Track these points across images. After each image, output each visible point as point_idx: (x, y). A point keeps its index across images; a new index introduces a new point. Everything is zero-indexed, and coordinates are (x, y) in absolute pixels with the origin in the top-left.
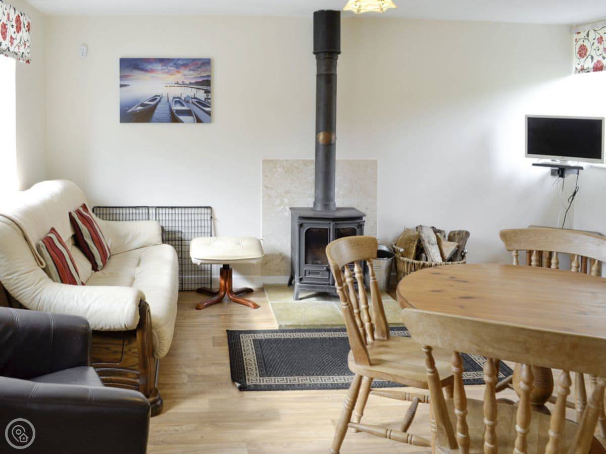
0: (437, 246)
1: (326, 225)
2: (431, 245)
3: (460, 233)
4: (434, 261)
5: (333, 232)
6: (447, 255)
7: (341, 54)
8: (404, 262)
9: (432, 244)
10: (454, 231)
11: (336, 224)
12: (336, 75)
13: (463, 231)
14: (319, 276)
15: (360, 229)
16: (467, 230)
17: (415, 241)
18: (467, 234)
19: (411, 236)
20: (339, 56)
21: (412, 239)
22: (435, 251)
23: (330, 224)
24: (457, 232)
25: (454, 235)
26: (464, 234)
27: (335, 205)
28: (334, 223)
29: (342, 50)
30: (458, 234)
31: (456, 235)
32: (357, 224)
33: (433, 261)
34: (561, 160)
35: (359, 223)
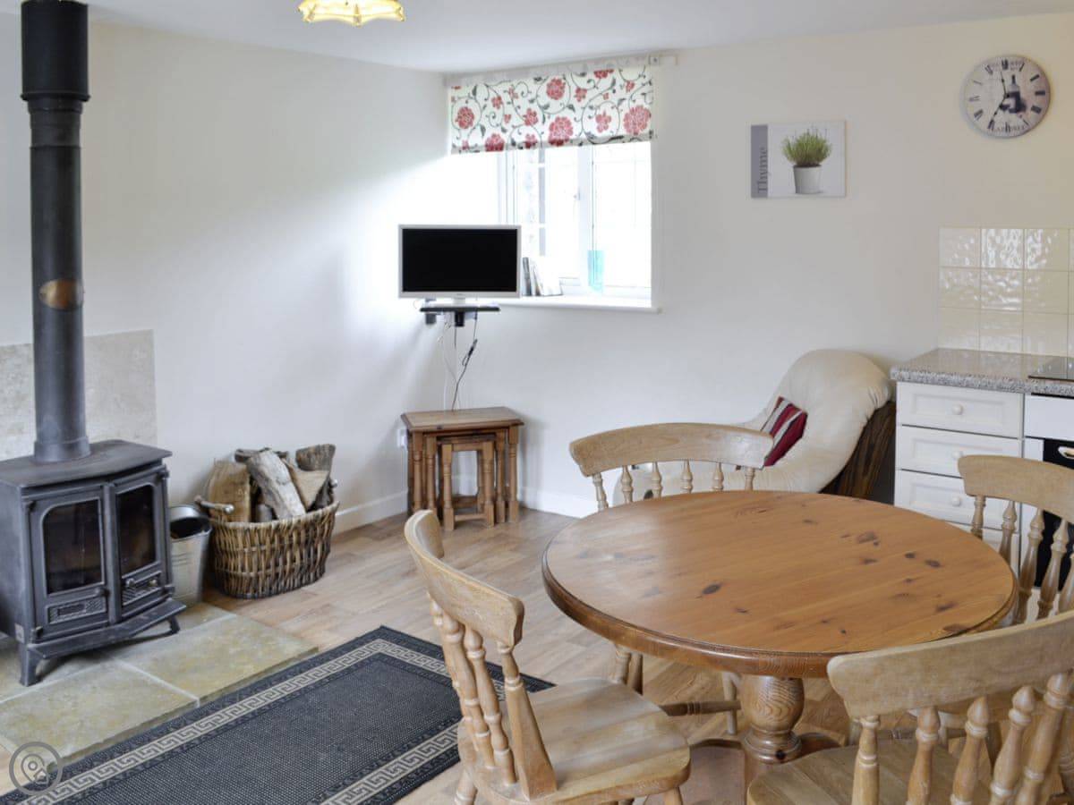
0: (291, 485)
1: (92, 493)
2: (282, 486)
3: (318, 450)
4: (294, 515)
5: (111, 505)
6: (310, 499)
7: (91, 100)
8: (235, 530)
9: (284, 484)
10: (306, 449)
11: (116, 485)
12: (77, 148)
13: (324, 447)
14: (84, 613)
15: (160, 486)
16: (330, 443)
17: (242, 483)
18: (332, 449)
19: (231, 475)
20: (85, 104)
21: (237, 481)
22: (291, 495)
23: (102, 487)
24: (312, 451)
25: (309, 456)
26: (327, 451)
27: (86, 441)
28: (111, 485)
29: (92, 90)
30: (316, 454)
31: (313, 457)
32: (153, 477)
33: (292, 516)
34: (455, 298)
35: (158, 472)
